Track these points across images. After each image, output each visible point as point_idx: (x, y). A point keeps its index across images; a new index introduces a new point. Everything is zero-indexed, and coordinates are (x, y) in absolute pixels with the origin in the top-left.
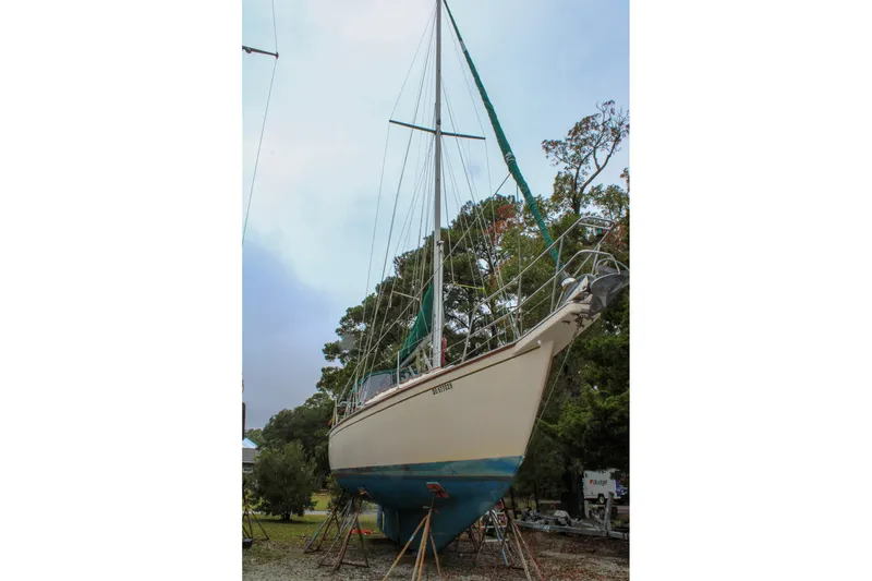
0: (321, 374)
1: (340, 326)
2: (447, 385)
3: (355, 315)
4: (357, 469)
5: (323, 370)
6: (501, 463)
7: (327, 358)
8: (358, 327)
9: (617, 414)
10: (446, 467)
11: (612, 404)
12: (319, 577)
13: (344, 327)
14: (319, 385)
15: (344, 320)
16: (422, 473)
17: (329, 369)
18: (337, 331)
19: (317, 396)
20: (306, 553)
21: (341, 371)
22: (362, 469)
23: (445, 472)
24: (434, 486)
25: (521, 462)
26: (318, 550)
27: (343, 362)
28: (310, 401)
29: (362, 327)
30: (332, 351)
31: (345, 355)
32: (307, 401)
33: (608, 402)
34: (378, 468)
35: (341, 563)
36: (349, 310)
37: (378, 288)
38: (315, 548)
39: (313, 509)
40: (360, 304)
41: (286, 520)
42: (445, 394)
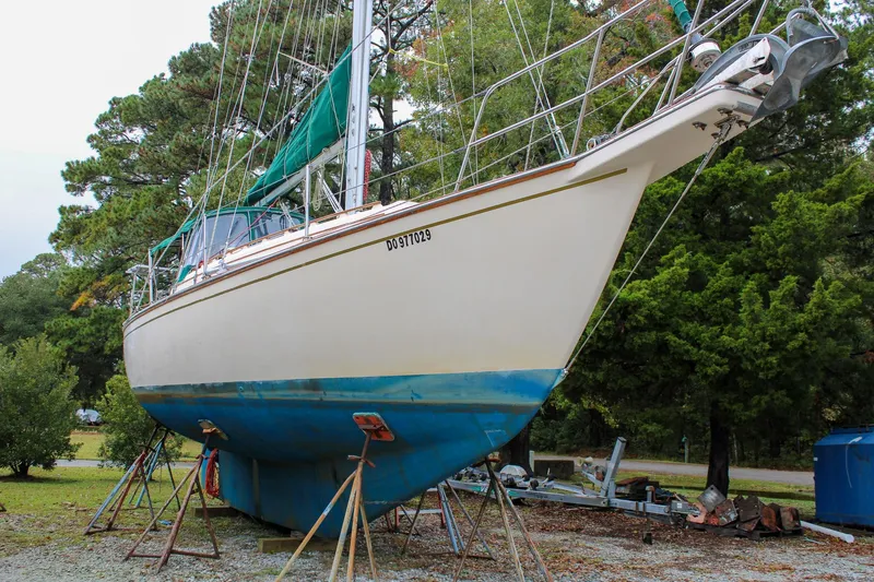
0: (58, 218)
1: (96, 131)
2: (422, 234)
3: (126, 112)
4: (203, 386)
5: (62, 210)
6: (517, 382)
7: (70, 188)
8: (131, 136)
9: (644, 310)
10: (403, 385)
11: (639, 294)
12: (135, 576)
13: (103, 132)
14: (54, 238)
15: (103, 120)
16: (349, 396)
17: (74, 209)
18: (91, 139)
19: (44, 258)
20: (89, 534)
21: (97, 214)
22: (214, 388)
23: (398, 395)
24: (367, 420)
25: (559, 381)
26: (110, 528)
27: (99, 198)
28: (29, 267)
29: (137, 134)
30: (78, 176)
31: (105, 184)
32: (25, 267)
33: (631, 289)
34: (252, 386)
35: (171, 551)
36: (115, 101)
37: (173, 65)
38: (103, 526)
39: (72, 458)
40: (137, 93)
41: (21, 476)
42: (414, 249)
